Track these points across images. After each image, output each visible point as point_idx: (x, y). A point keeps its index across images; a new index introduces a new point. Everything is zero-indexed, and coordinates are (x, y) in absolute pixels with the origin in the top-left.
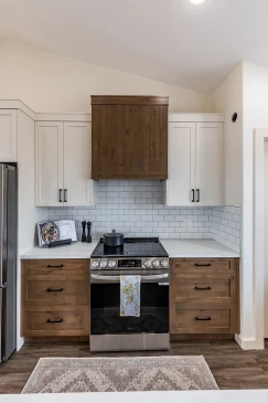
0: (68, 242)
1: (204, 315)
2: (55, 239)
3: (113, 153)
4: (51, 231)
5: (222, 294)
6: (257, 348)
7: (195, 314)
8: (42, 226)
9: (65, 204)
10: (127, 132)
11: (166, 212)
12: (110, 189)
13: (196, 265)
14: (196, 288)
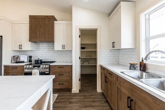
0: (23, 62)
1: (62, 83)
2: (18, 61)
3: (36, 33)
4: (17, 58)
5: (67, 76)
6: (77, 92)
7: (59, 83)
8: (14, 57)
9: (22, 50)
10: (41, 27)
11: (53, 51)
12: (40, 46)
13: (59, 67)
14: (59, 75)
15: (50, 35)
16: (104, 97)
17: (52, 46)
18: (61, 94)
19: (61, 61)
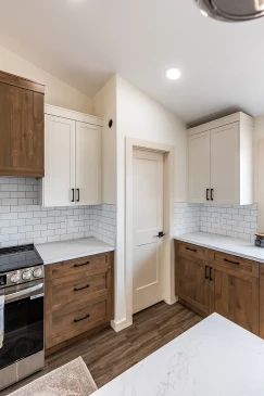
1: (83, 314)
11: (44, 214)
13: (75, 266)
14: (75, 290)
15: (31, 153)
16: (191, 313)
17: (30, 188)
18: (91, 353)
19: (63, 238)
